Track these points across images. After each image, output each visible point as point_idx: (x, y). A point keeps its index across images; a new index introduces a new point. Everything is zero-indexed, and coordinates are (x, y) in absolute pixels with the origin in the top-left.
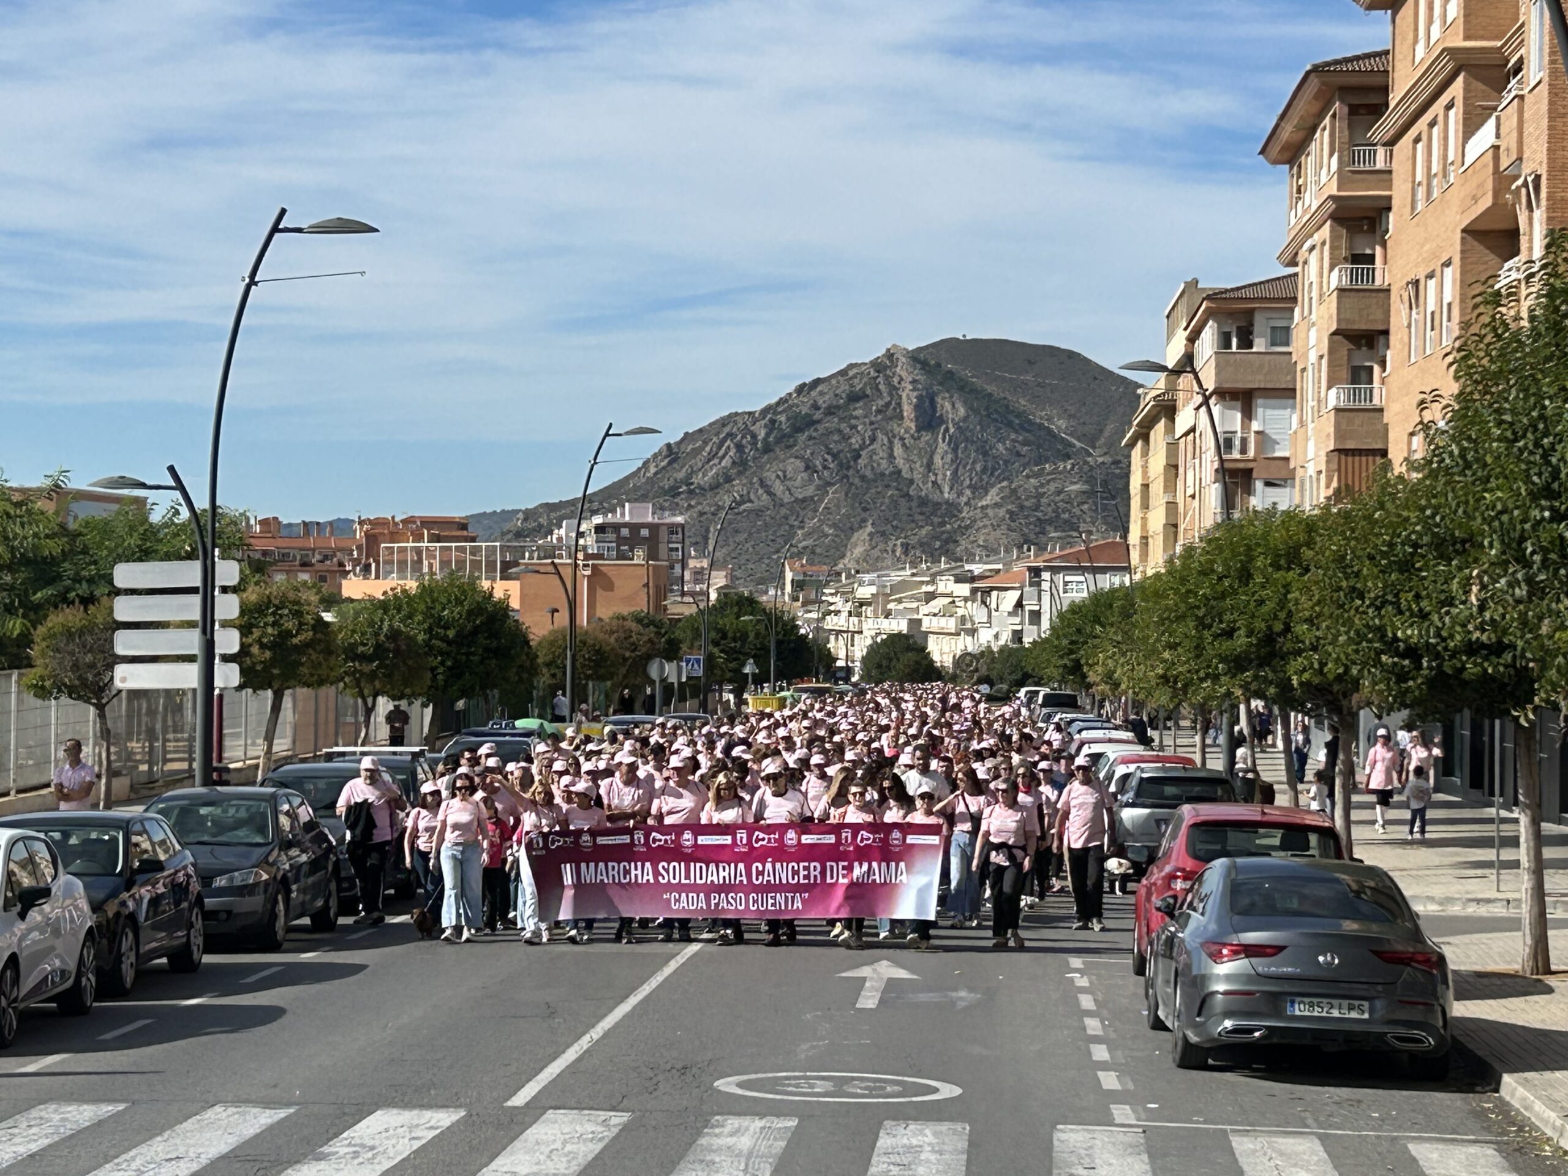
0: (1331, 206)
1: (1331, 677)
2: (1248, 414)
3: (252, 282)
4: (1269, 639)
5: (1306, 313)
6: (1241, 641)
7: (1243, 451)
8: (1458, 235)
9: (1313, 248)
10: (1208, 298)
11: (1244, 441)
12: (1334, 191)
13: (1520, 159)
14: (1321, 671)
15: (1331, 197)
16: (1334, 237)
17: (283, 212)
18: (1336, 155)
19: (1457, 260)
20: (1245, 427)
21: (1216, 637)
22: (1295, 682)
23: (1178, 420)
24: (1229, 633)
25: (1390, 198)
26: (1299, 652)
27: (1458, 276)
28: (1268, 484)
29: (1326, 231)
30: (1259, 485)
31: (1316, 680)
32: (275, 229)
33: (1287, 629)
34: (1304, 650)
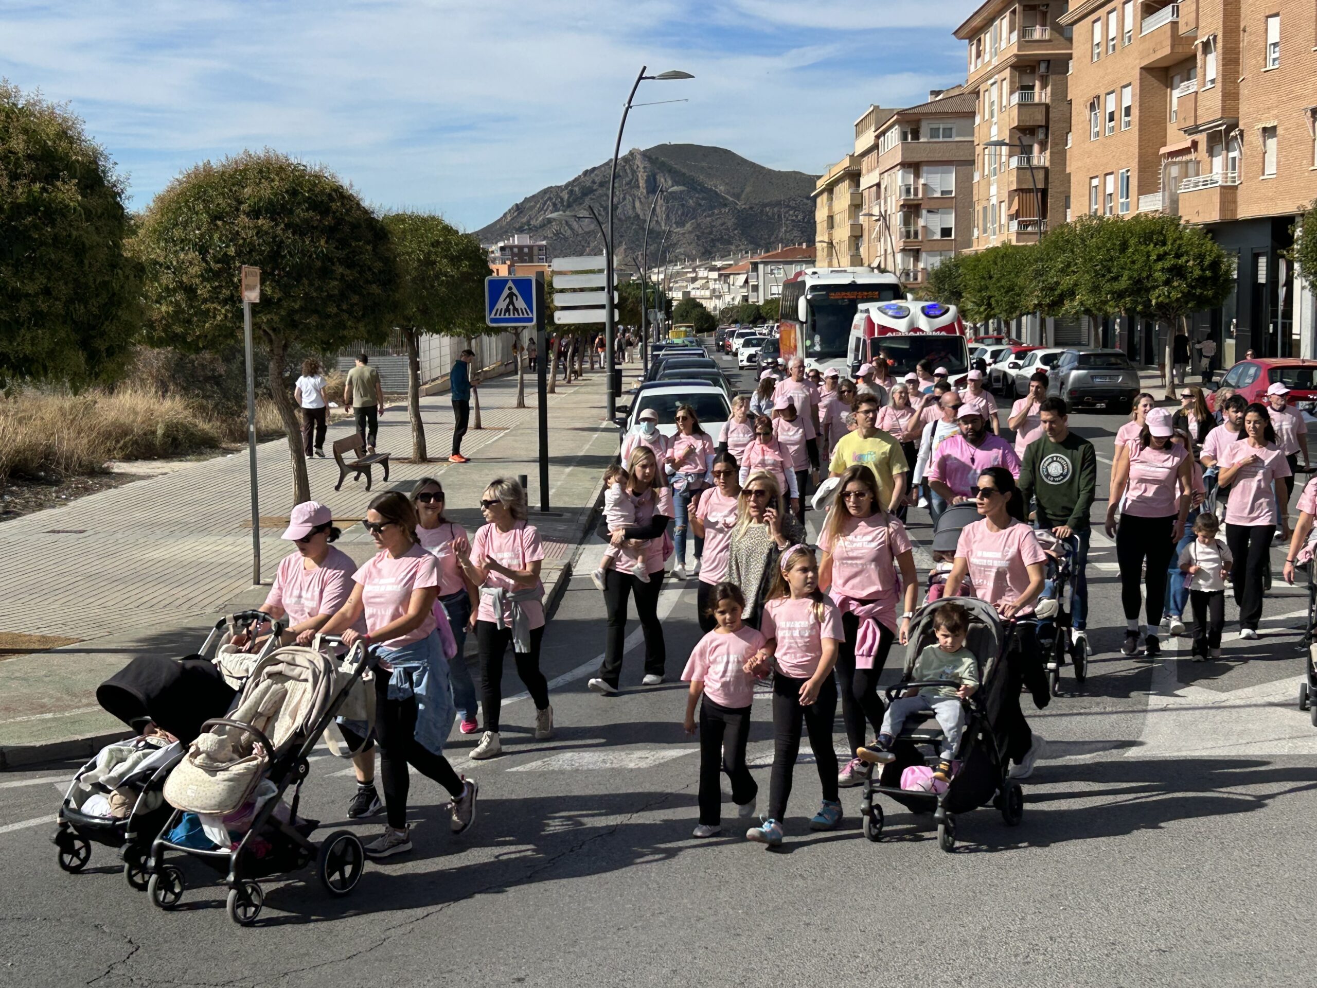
0: (1014, 60)
1: (1174, 298)
2: (917, 176)
3: (629, 107)
4: (1139, 281)
5: (987, 117)
6: (1124, 283)
7: (916, 194)
8: (1137, 71)
9: (995, 83)
10: (898, 113)
11: (916, 190)
12: (1015, 51)
13: (1197, 28)
14: (1169, 297)
15: (1016, 56)
16: (1012, 77)
17: (645, 68)
18: (1016, 33)
19: (1136, 83)
20: (916, 182)
21: (1108, 281)
22: (1154, 302)
23: (862, 180)
24: (1116, 279)
25: (1071, 54)
26: (1155, 288)
27: (1138, 91)
28: (929, 211)
29: (1007, 73)
30: (924, 212)
31: (1167, 301)
32: (641, 78)
33: (1150, 275)
34: (1157, 287)
